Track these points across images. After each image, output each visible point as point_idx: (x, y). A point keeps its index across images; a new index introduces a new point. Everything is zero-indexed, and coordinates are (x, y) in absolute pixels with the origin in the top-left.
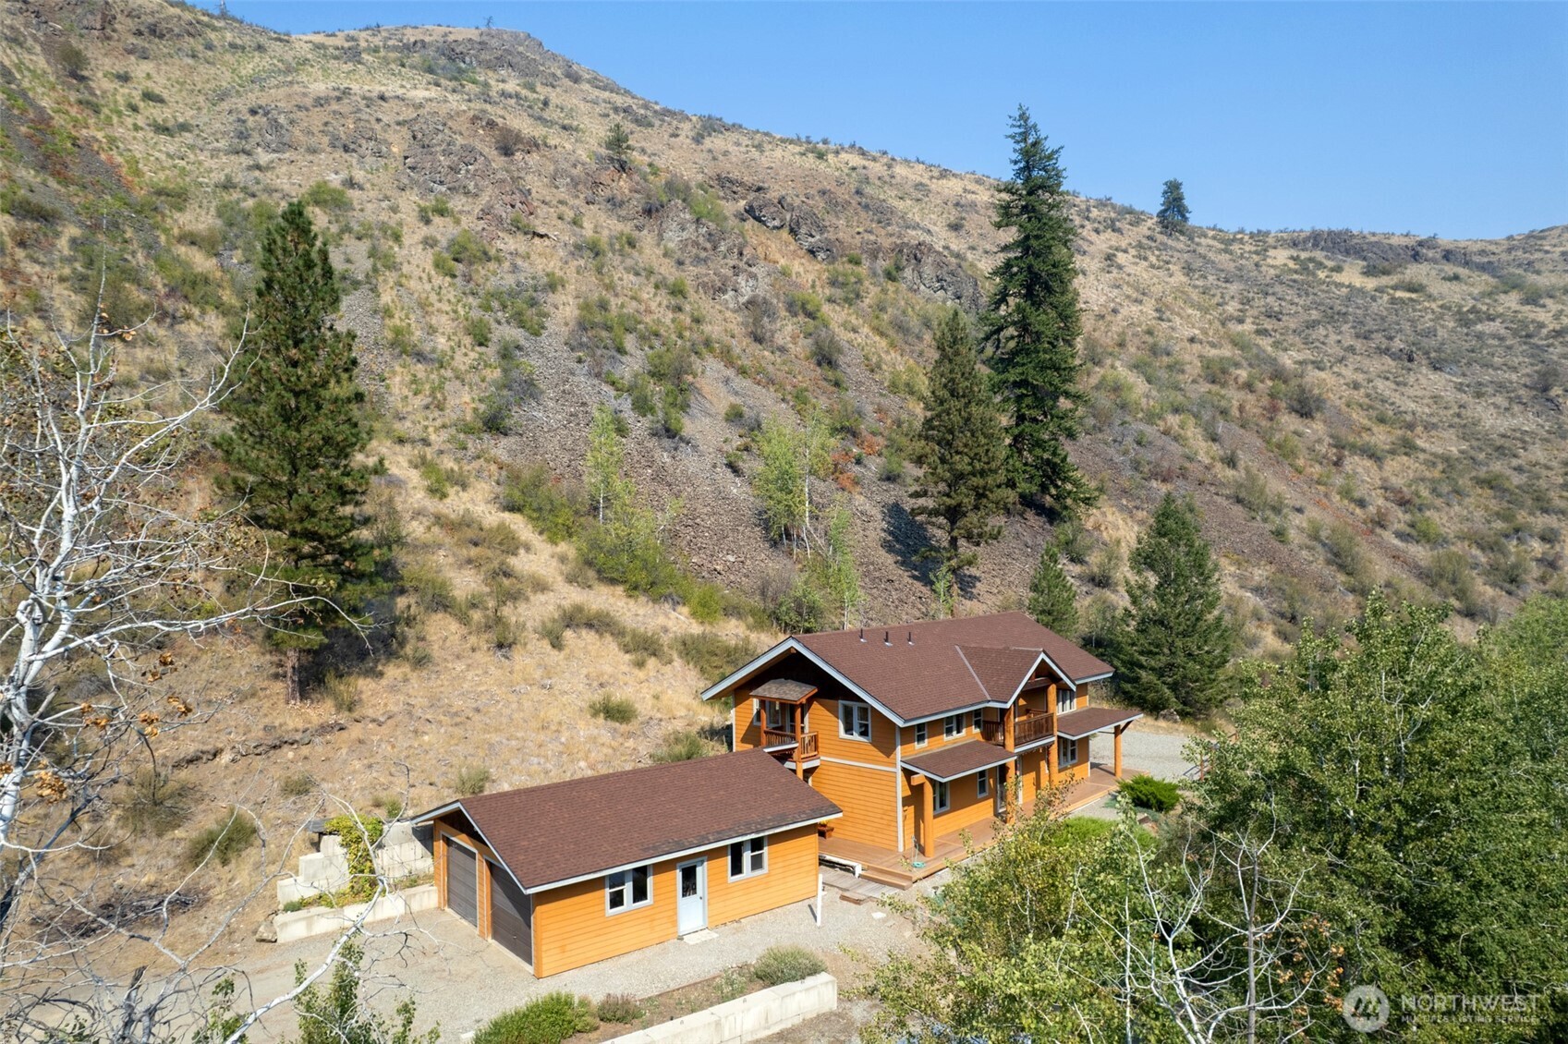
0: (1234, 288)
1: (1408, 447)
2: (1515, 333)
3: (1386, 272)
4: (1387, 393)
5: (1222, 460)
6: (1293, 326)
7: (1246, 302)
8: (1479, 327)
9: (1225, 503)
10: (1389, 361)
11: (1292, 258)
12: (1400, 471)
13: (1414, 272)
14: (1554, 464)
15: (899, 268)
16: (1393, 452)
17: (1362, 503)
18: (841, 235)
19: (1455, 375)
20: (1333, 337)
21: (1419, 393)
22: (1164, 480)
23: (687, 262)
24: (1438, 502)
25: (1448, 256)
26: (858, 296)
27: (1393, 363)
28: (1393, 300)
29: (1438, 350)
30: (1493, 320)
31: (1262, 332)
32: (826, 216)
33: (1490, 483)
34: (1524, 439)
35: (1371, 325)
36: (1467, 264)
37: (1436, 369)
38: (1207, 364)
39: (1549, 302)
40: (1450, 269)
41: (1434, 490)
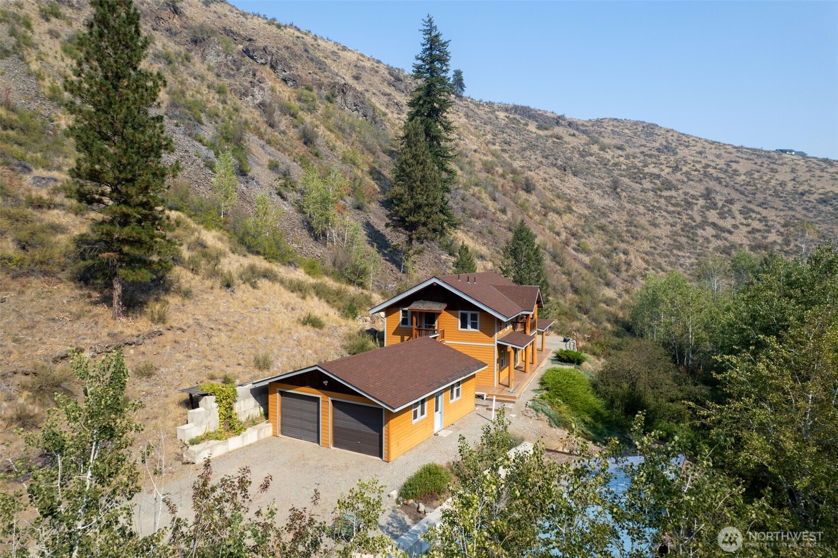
0: (489, 128)
1: (569, 210)
2: (601, 163)
3: (546, 129)
4: (558, 184)
5: (500, 210)
6: (516, 149)
7: (495, 135)
8: (587, 158)
9: (505, 231)
10: (557, 170)
11: (506, 117)
12: (569, 220)
13: (558, 130)
14: (622, 221)
15: (334, 96)
16: (565, 212)
17: (558, 234)
18: (300, 73)
19: (582, 179)
20: (533, 157)
21: (570, 186)
22: (477, 218)
23: (223, 75)
24: (585, 235)
25: (570, 124)
26: (314, 108)
27: (559, 171)
28: (554, 142)
29: (575, 167)
30: (592, 156)
31: (503, 151)
32: (290, 61)
33: (602, 228)
34: (611, 209)
35: (547, 152)
36: (577, 129)
37: (575, 175)
38: (485, 164)
39: (609, 150)
40: (572, 131)
41: (583, 230)
